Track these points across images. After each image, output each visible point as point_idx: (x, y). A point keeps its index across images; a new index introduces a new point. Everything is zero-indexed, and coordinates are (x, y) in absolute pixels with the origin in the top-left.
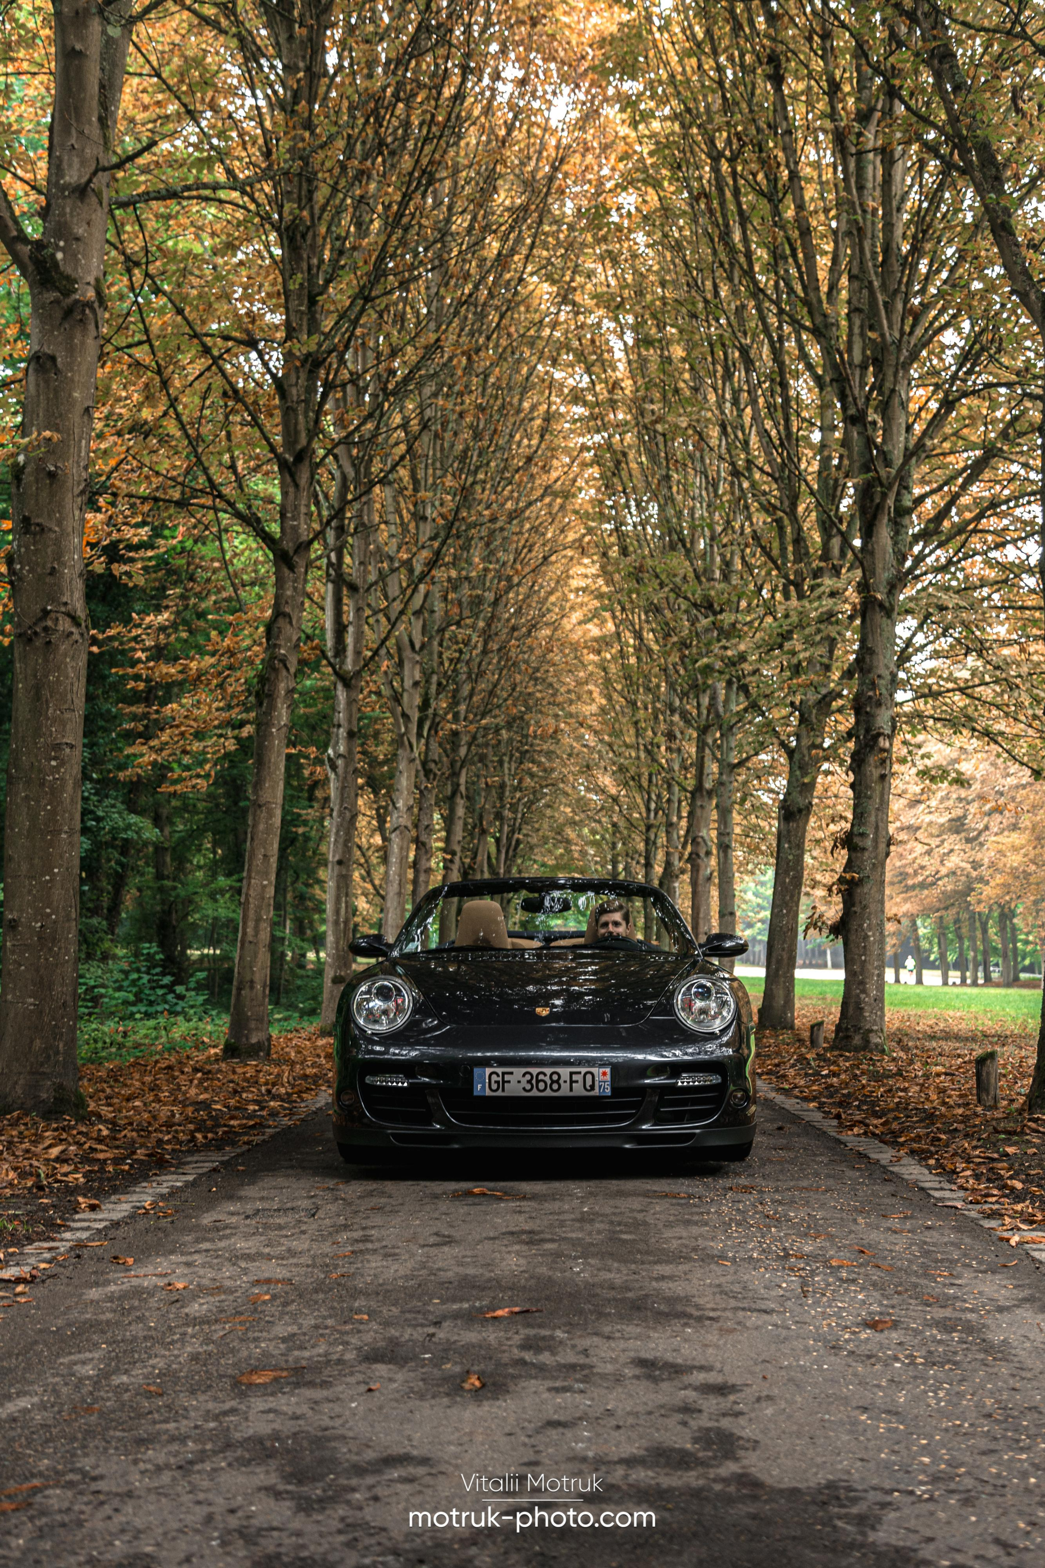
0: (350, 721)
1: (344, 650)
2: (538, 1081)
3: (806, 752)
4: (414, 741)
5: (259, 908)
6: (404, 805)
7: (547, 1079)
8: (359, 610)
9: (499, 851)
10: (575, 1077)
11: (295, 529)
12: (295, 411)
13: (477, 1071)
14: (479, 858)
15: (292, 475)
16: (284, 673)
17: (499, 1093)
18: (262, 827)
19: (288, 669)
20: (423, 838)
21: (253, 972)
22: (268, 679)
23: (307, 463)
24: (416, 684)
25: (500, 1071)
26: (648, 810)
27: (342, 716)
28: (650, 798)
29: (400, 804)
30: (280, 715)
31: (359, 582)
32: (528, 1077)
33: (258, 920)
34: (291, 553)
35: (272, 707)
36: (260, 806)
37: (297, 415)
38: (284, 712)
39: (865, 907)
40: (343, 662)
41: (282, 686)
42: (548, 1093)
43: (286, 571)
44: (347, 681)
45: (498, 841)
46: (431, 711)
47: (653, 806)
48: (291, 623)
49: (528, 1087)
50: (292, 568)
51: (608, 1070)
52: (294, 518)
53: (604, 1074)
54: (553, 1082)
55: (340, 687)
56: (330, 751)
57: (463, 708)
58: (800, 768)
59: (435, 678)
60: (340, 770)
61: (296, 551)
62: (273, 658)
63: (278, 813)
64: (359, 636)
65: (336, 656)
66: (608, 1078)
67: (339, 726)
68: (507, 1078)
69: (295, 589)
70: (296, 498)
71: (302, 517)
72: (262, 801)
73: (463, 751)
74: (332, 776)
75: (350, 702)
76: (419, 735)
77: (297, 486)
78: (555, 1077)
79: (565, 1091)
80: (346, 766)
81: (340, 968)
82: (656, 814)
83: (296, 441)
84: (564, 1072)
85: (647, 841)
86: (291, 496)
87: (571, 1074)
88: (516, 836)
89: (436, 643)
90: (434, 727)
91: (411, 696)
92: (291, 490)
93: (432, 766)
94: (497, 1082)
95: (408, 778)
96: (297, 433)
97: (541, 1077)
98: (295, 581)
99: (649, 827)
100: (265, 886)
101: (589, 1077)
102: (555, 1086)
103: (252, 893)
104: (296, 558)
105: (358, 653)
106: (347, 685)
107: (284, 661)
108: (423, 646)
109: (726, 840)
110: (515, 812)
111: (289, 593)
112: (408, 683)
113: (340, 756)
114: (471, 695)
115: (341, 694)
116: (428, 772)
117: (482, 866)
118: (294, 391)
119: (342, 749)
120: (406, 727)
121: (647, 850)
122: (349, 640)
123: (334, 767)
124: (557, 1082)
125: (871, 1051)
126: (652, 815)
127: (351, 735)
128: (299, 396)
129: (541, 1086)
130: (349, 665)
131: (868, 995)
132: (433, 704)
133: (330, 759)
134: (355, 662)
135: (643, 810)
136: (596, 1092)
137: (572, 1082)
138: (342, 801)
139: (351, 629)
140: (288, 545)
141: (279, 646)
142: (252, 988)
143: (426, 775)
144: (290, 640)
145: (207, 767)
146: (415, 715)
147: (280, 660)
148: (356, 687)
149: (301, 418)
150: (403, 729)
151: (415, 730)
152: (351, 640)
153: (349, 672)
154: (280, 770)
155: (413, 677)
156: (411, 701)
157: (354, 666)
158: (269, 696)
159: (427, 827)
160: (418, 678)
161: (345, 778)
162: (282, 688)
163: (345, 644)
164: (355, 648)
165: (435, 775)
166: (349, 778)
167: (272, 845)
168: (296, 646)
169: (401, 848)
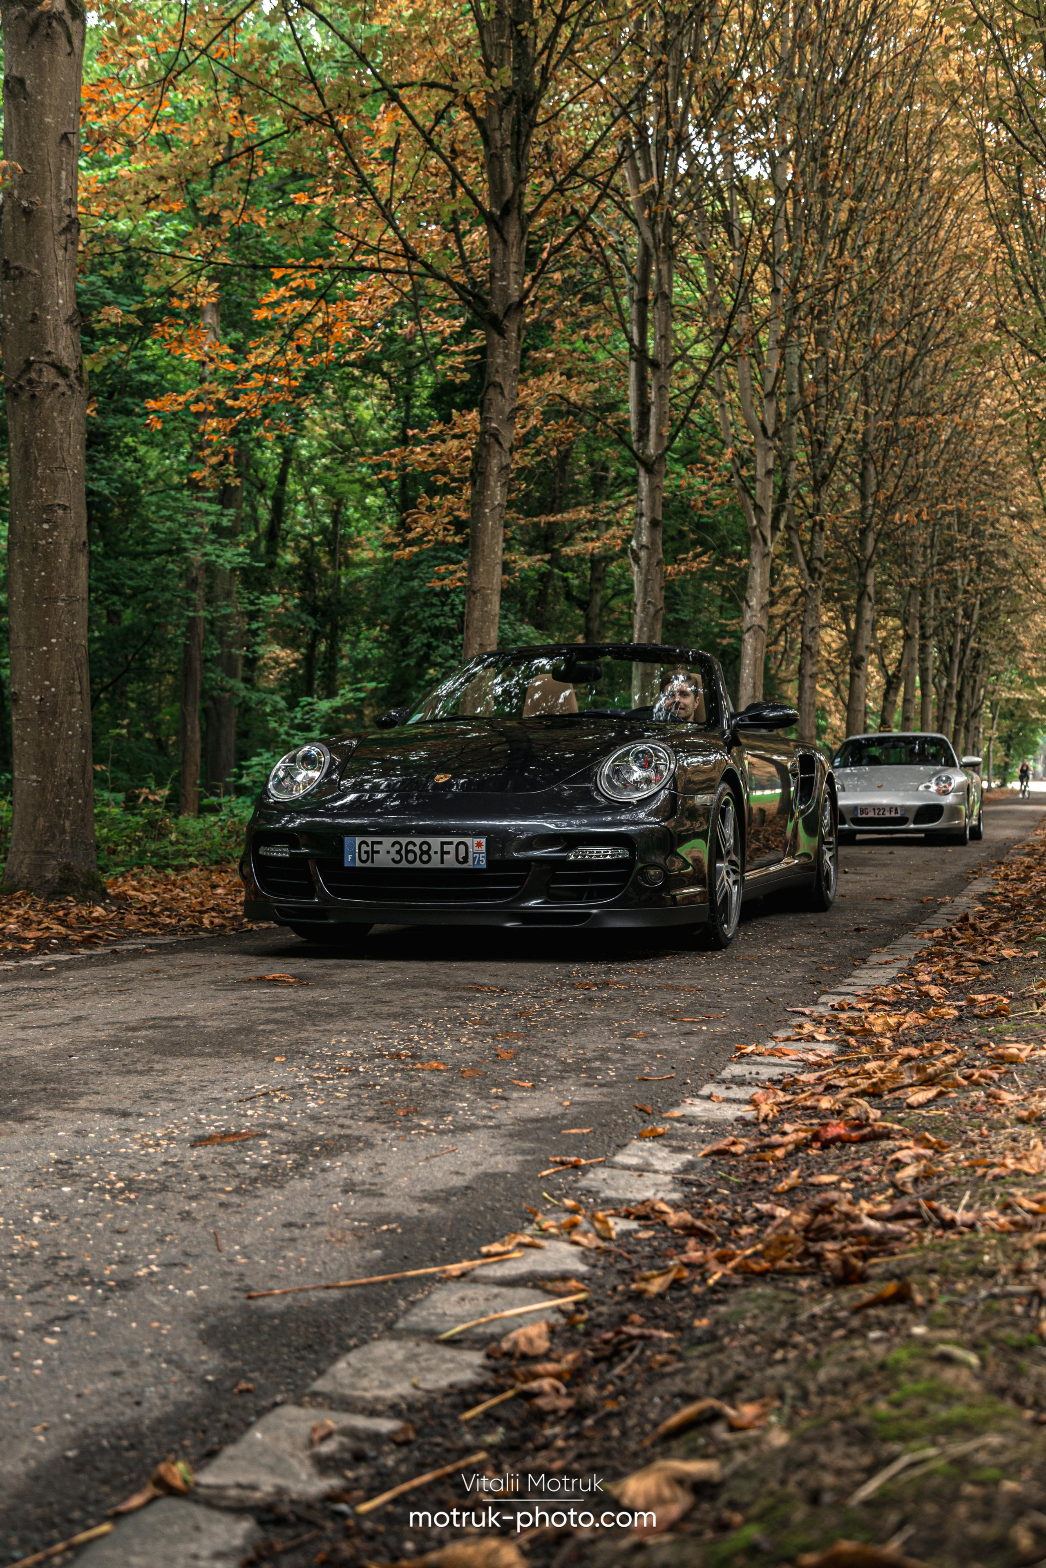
0: (653, 510)
1: (648, 432)
2: (407, 852)
4: (768, 534)
6: (759, 603)
7: (417, 849)
8: (660, 388)
10: (446, 848)
11: (504, 289)
12: (499, 158)
13: (347, 840)
15: (500, 231)
16: (497, 448)
17: (369, 864)
18: (476, 614)
19: (500, 445)
22: (480, 456)
23: (514, 215)
24: (769, 473)
25: (369, 840)
27: (644, 504)
29: (753, 603)
30: (494, 494)
31: (660, 358)
32: (397, 847)
34: (501, 317)
35: (485, 486)
36: (474, 593)
37: (502, 162)
38: (498, 490)
40: (645, 446)
41: (495, 462)
42: (418, 864)
43: (496, 337)
44: (650, 467)
48: (502, 394)
49: (398, 858)
50: (502, 333)
51: (483, 841)
52: (502, 278)
53: (479, 844)
54: (423, 852)
55: (642, 473)
56: (633, 543)
60: (643, 562)
61: (506, 315)
62: (484, 432)
63: (496, 599)
64: (662, 416)
65: (639, 441)
66: (483, 849)
67: (642, 515)
68: (376, 848)
69: (506, 356)
70: (504, 256)
71: (512, 276)
72: (476, 586)
74: (635, 569)
75: (654, 489)
76: (775, 527)
77: (505, 242)
78: (425, 848)
79: (435, 863)
80: (650, 557)
83: (502, 192)
84: (435, 842)
86: (500, 253)
87: (443, 844)
91: (764, 485)
92: (500, 246)
93: (818, 564)
94: (366, 852)
95: (762, 574)
96: (503, 182)
97: (410, 847)
98: (506, 347)
101: (462, 848)
102: (425, 858)
104: (506, 322)
105: (660, 435)
106: (650, 470)
107: (495, 436)
111: (499, 361)
112: (760, 472)
113: (642, 547)
115: (643, 481)
116: (812, 571)
118: (498, 135)
119: (644, 539)
120: (759, 520)
123: (637, 559)
124: (427, 852)
127: (654, 524)
128: (503, 140)
129: (411, 857)
130: (651, 450)
133: (633, 551)
134: (657, 446)
136: (470, 865)
137: (443, 853)
138: (646, 594)
139: (653, 409)
140: (497, 308)
141: (490, 419)
143: (811, 575)
144: (502, 412)
147: (491, 435)
148: (660, 472)
149: (507, 165)
150: (755, 522)
151: (769, 523)
152: (652, 422)
153: (651, 457)
154: (496, 553)
155: (766, 465)
156: (764, 492)
157: (656, 449)
158: (482, 474)
159: (813, 629)
160: (771, 466)
161: (648, 571)
162: (494, 464)
163: (648, 426)
164: (658, 429)
165: (821, 574)
166: (653, 570)
167: (489, 633)
168: (509, 419)
169: (755, 649)
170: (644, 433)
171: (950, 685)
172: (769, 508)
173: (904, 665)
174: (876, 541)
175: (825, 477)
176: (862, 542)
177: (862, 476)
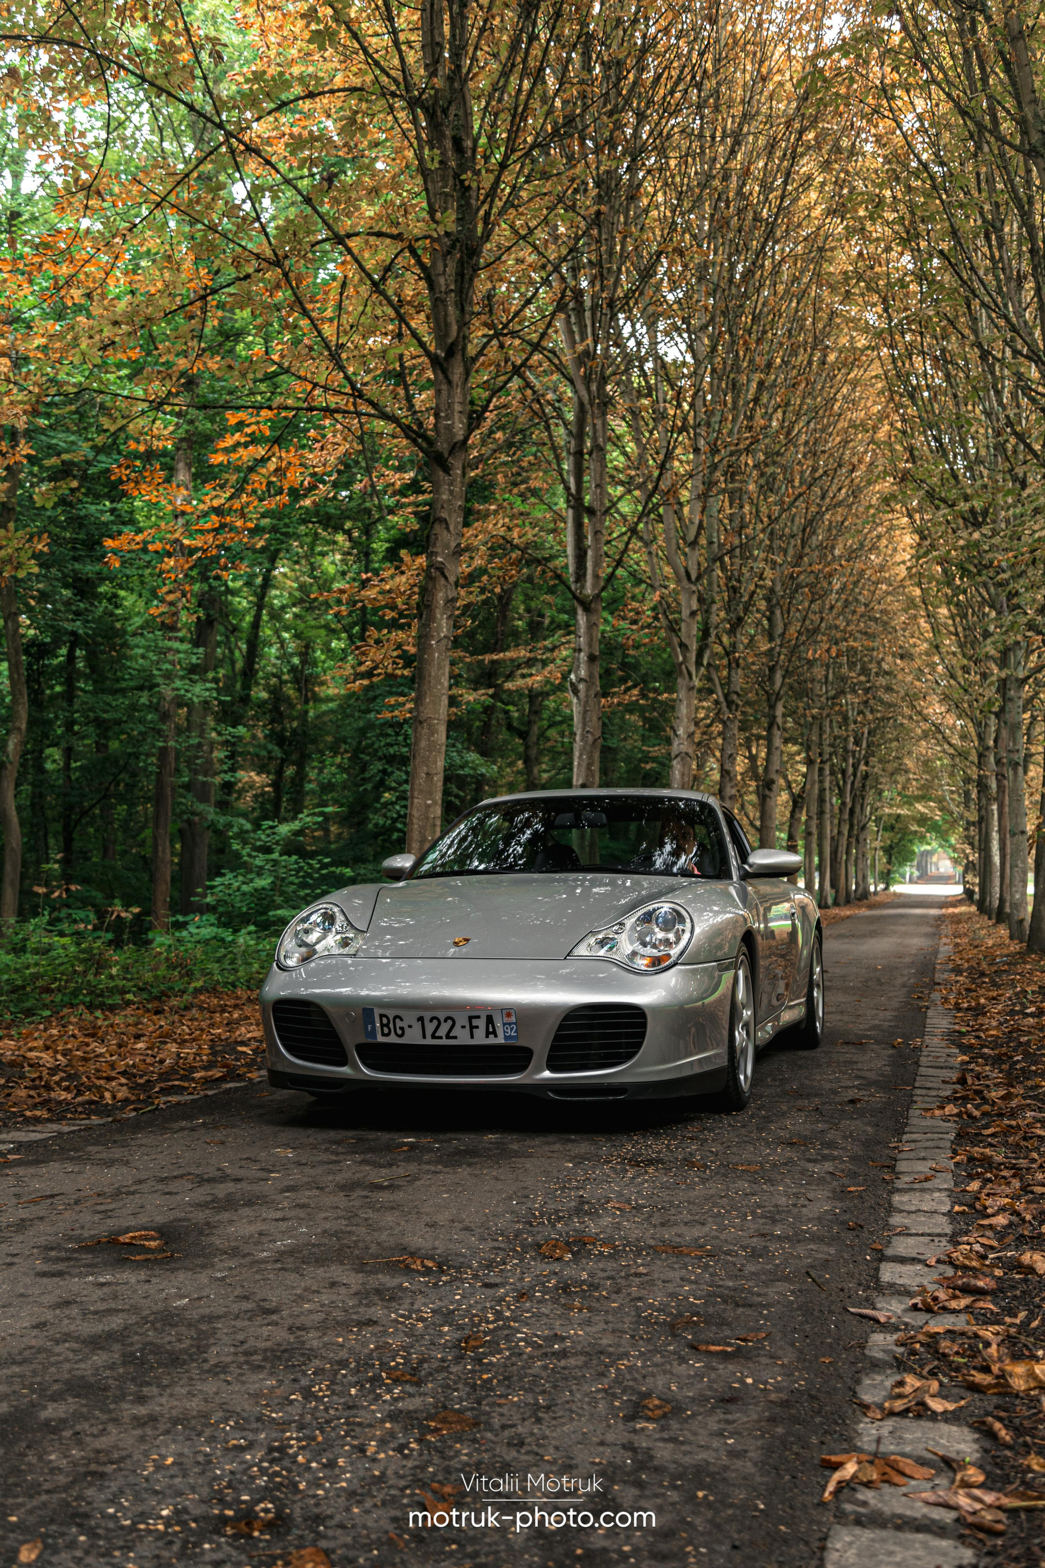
0: (590, 645)
1: (585, 574)
4: (693, 670)
5: (424, 829)
8: (596, 533)
11: (449, 428)
12: (444, 301)
15: (444, 372)
16: (443, 581)
18: (423, 744)
19: (446, 578)
20: (727, 767)
22: (426, 589)
23: (459, 357)
24: (693, 614)
27: (582, 641)
29: (681, 732)
30: (439, 627)
31: (596, 505)
34: (446, 455)
35: (431, 618)
36: (421, 722)
37: (446, 306)
38: (444, 623)
40: (583, 587)
41: (441, 595)
43: (441, 473)
44: (587, 605)
48: (448, 529)
50: (447, 470)
52: (447, 418)
55: (580, 611)
56: (573, 676)
60: (582, 694)
61: (451, 452)
62: (430, 566)
63: (442, 729)
64: (598, 559)
65: (576, 582)
67: (580, 650)
69: (451, 492)
70: (449, 396)
71: (456, 416)
72: (423, 717)
74: (575, 700)
75: (591, 626)
76: (699, 663)
77: (450, 382)
80: (588, 690)
83: (447, 335)
86: (444, 394)
91: (688, 625)
92: (444, 387)
93: (735, 697)
95: (688, 705)
96: (447, 325)
98: (451, 484)
100: (429, 806)
103: (415, 813)
104: (451, 460)
105: (596, 577)
106: (587, 609)
107: (441, 570)
108: (699, 577)
111: (444, 497)
112: (685, 613)
113: (581, 680)
115: (581, 618)
118: (442, 281)
119: (583, 673)
120: (685, 657)
123: (576, 692)
127: (592, 658)
128: (447, 285)
130: (589, 590)
133: (572, 684)
134: (594, 586)
138: (584, 724)
139: (590, 553)
140: (442, 446)
141: (435, 553)
143: (729, 707)
144: (447, 546)
147: (437, 569)
148: (596, 611)
149: (451, 309)
150: (681, 659)
151: (694, 659)
152: (589, 564)
153: (588, 596)
154: (442, 684)
155: (690, 607)
156: (689, 632)
157: (593, 590)
158: (428, 608)
159: (731, 755)
160: (694, 608)
161: (586, 702)
162: (440, 598)
163: (585, 568)
164: (594, 571)
165: (737, 706)
166: (591, 702)
167: (435, 762)
168: (454, 553)
169: (683, 775)
170: (580, 576)
171: (844, 804)
172: (694, 647)
173: (808, 787)
174: (784, 677)
175: (740, 620)
176: (771, 679)
177: (769, 619)
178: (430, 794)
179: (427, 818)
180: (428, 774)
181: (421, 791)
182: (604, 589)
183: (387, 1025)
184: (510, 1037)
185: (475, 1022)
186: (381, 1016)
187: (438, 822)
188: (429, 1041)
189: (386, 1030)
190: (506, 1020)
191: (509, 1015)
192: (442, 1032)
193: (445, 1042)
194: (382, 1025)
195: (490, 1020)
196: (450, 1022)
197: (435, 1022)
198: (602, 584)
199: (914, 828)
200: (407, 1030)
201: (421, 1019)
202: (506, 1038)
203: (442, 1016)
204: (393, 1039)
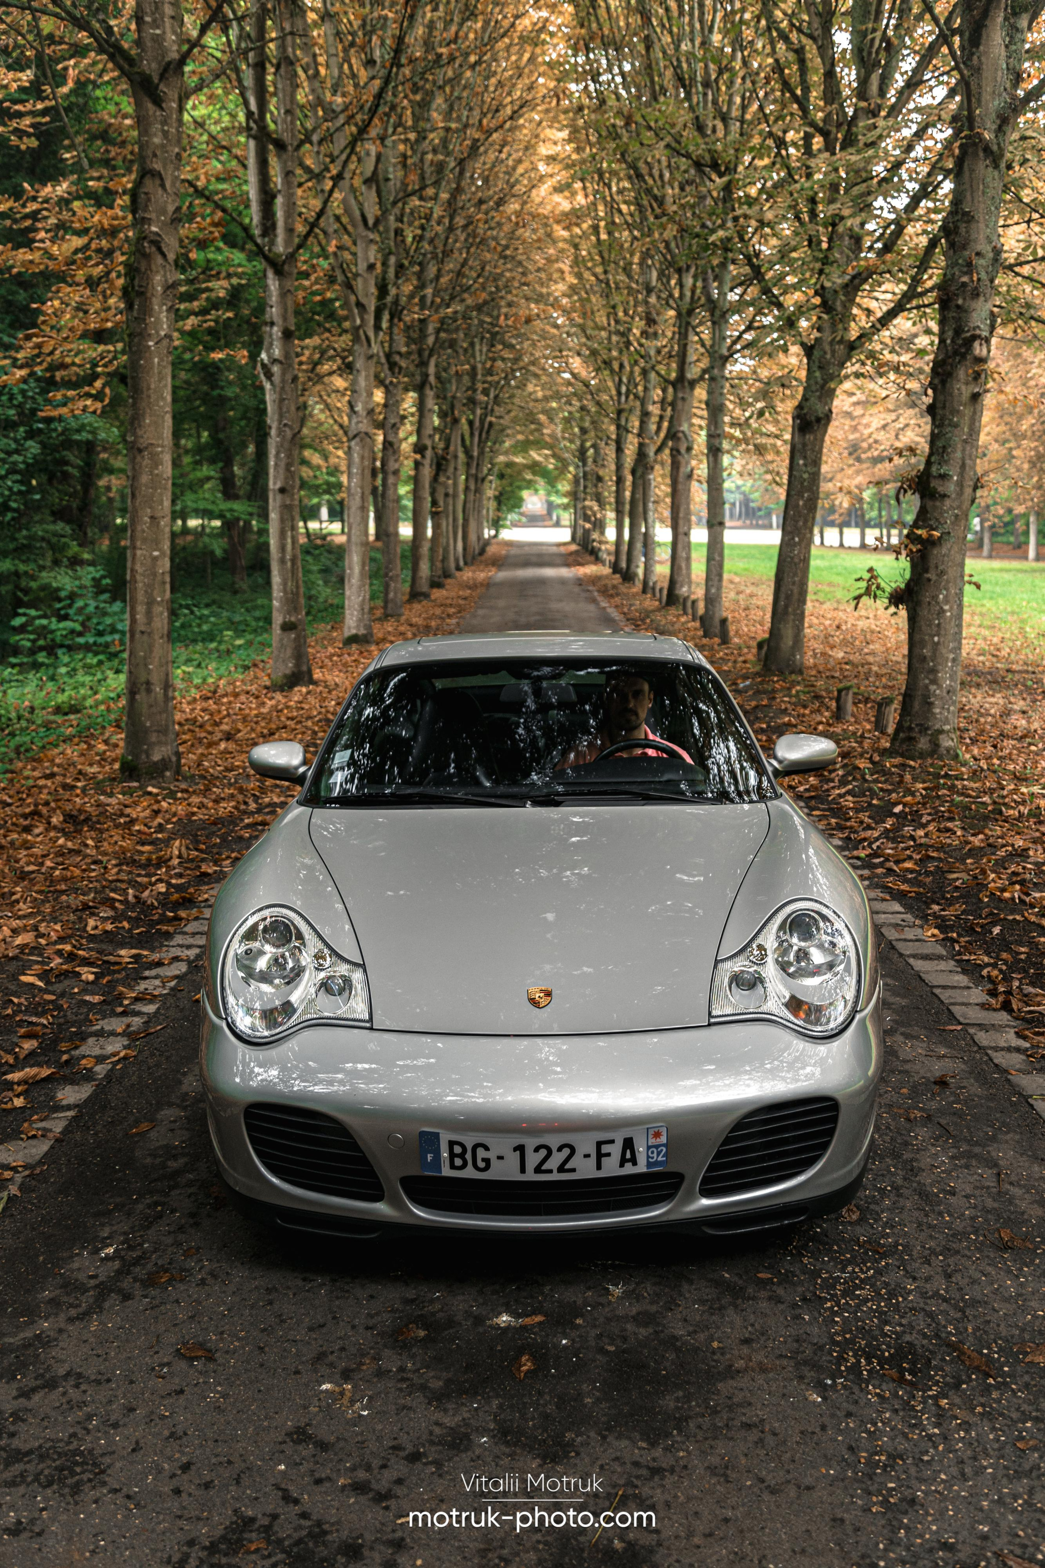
0: (285, 318)
1: (274, 226)
3: (827, 348)
4: (371, 334)
5: (150, 587)
6: (364, 408)
8: (288, 174)
9: (472, 434)
11: (158, 40)
14: (452, 448)
16: (159, 260)
18: (144, 479)
19: (164, 255)
20: (391, 438)
21: (149, 672)
22: (137, 270)
24: (371, 267)
26: (619, 393)
27: (274, 312)
28: (620, 380)
29: (359, 408)
30: (158, 321)
31: (286, 137)
33: (150, 603)
34: (156, 79)
35: (146, 310)
36: (140, 451)
38: (163, 317)
39: (943, 573)
40: (272, 243)
41: (157, 278)
43: (150, 106)
44: (279, 267)
45: (471, 423)
46: (389, 299)
47: (624, 389)
48: (163, 186)
50: (158, 102)
55: (270, 274)
56: (264, 356)
57: (429, 291)
58: (820, 368)
59: (392, 260)
60: (277, 379)
61: (162, 75)
62: (142, 238)
63: (167, 458)
64: (290, 206)
65: (264, 234)
67: (272, 324)
69: (165, 134)
71: (168, 23)
72: (143, 443)
73: (431, 340)
74: (268, 386)
75: (284, 293)
76: (377, 327)
80: (283, 374)
81: (289, 613)
82: (627, 397)
85: (618, 427)
88: (489, 419)
89: (392, 218)
90: (396, 314)
91: (366, 281)
93: (397, 358)
95: (367, 377)
98: (164, 122)
99: (619, 412)
100: (155, 559)
103: (139, 568)
104: (162, 87)
105: (290, 230)
106: (279, 272)
107: (157, 244)
108: (377, 222)
109: (716, 442)
110: (487, 395)
111: (157, 140)
112: (362, 266)
113: (275, 361)
114: (438, 277)
115: (273, 283)
116: (392, 365)
117: (456, 450)
119: (277, 352)
120: (362, 320)
121: (618, 435)
122: (280, 214)
123: (269, 375)
125: (941, 758)
126: (623, 398)
127: (287, 335)
130: (280, 247)
131: (940, 687)
132: (393, 291)
133: (264, 366)
134: (288, 242)
135: (614, 392)
138: (281, 416)
139: (279, 201)
140: (150, 66)
141: (149, 221)
142: (149, 691)
143: (391, 369)
144: (164, 212)
145: (98, 384)
146: (372, 305)
147: (152, 242)
148: (290, 274)
150: (358, 322)
153: (280, 255)
154: (164, 399)
155: (367, 259)
156: (366, 287)
157: (286, 247)
158: (141, 294)
159: (394, 425)
160: (372, 260)
161: (283, 388)
162: (158, 281)
163: (274, 219)
164: (286, 223)
166: (287, 388)
167: (161, 502)
168: (173, 221)
169: (362, 458)
170: (268, 227)
172: (371, 305)
178: (156, 543)
179: (154, 574)
180: (152, 518)
181: (144, 540)
182: (300, 247)
183: (462, 1156)
184: (657, 1163)
185: (605, 1149)
186: (451, 1144)
187: (168, 579)
188: (530, 1176)
189: (458, 1162)
190: (652, 1141)
191: (657, 1135)
192: (554, 1162)
193: (556, 1177)
194: (452, 1155)
195: (629, 1144)
196: (566, 1152)
197: (543, 1153)
198: (297, 240)
199: (529, 476)
200: (494, 1162)
201: (520, 1149)
202: (649, 1165)
203: (554, 1142)
204: (469, 1173)
